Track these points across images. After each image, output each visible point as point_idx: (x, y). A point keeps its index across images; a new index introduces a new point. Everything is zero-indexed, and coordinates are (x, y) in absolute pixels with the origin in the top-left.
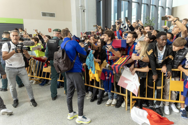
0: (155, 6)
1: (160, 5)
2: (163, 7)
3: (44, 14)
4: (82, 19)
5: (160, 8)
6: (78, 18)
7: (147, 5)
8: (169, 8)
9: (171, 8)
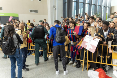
0: (100, 6)
1: (103, 5)
2: (105, 6)
3: (31, 11)
4: (54, 14)
5: (103, 7)
6: (51, 13)
7: (95, 5)
8: (109, 7)
9: (110, 7)
